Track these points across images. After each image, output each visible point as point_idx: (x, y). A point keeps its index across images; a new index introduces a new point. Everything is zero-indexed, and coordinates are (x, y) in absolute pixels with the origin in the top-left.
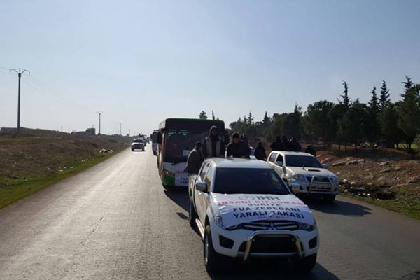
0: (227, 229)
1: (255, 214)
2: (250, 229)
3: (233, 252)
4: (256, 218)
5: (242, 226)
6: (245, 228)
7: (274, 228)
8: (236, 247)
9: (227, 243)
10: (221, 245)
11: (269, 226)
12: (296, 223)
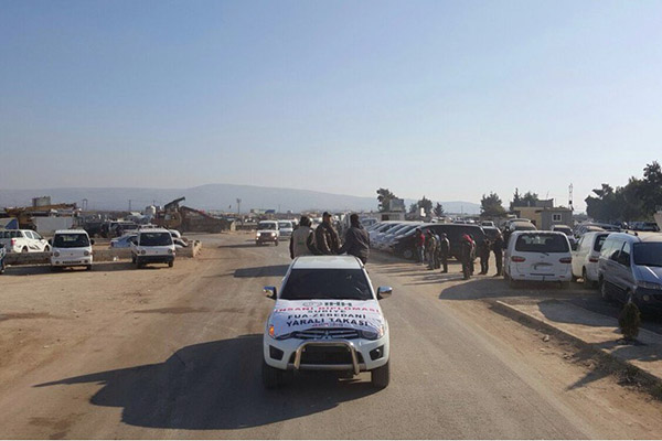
0: (278, 339)
1: (311, 321)
2: (302, 338)
3: (283, 363)
4: (310, 326)
5: (294, 335)
6: (297, 337)
7: (329, 337)
8: (286, 357)
9: (277, 354)
10: (271, 357)
11: (324, 334)
12: (357, 331)
